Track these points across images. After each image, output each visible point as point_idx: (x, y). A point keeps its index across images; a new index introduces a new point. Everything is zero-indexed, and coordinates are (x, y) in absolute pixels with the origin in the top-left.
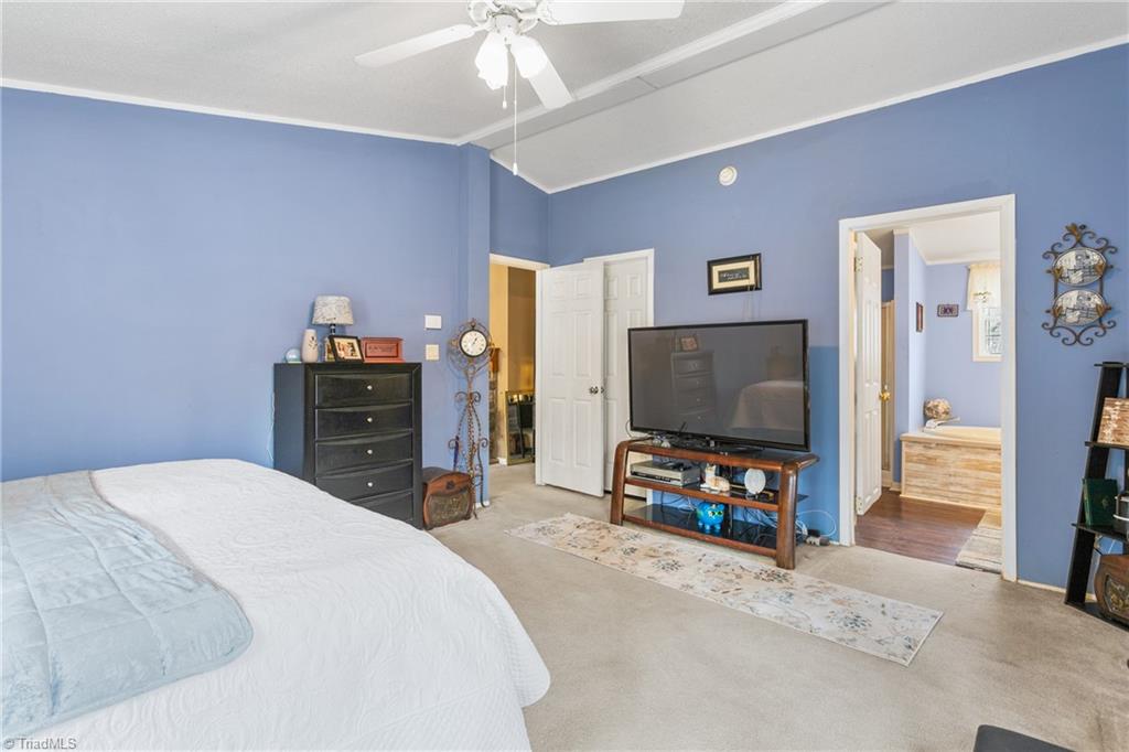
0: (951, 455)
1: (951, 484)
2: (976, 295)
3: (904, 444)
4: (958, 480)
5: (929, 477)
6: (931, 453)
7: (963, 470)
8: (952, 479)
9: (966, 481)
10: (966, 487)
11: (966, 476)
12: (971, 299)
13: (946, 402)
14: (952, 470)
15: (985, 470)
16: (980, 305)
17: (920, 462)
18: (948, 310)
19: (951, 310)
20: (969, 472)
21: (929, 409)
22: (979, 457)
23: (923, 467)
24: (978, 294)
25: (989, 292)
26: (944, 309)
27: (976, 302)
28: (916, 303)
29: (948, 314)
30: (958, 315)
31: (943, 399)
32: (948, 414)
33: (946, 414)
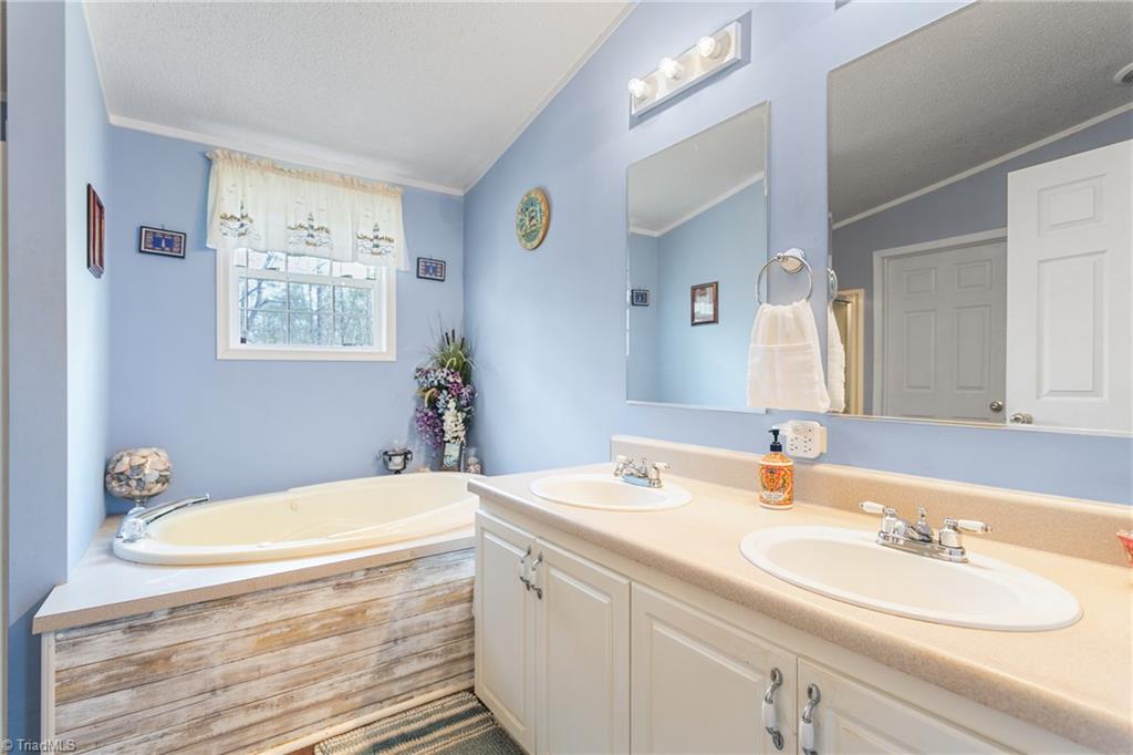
0: (215, 629)
1: (217, 715)
2: (224, 217)
3: (48, 645)
4: (235, 695)
5: (147, 724)
6: (152, 643)
7: (250, 662)
8: (219, 701)
9: (257, 689)
10: (257, 705)
11: (258, 674)
12: (215, 225)
13: (163, 454)
14: (217, 674)
15: (305, 639)
16: (232, 240)
17: (115, 684)
18: (162, 243)
19: (170, 243)
20: (262, 660)
21: (119, 477)
22: (290, 610)
23: (122, 698)
24: (229, 215)
25: (250, 215)
26: (154, 238)
27: (225, 234)
28: (89, 187)
29: (163, 250)
30: (186, 257)
31: (154, 449)
32: (167, 481)
33: (163, 484)
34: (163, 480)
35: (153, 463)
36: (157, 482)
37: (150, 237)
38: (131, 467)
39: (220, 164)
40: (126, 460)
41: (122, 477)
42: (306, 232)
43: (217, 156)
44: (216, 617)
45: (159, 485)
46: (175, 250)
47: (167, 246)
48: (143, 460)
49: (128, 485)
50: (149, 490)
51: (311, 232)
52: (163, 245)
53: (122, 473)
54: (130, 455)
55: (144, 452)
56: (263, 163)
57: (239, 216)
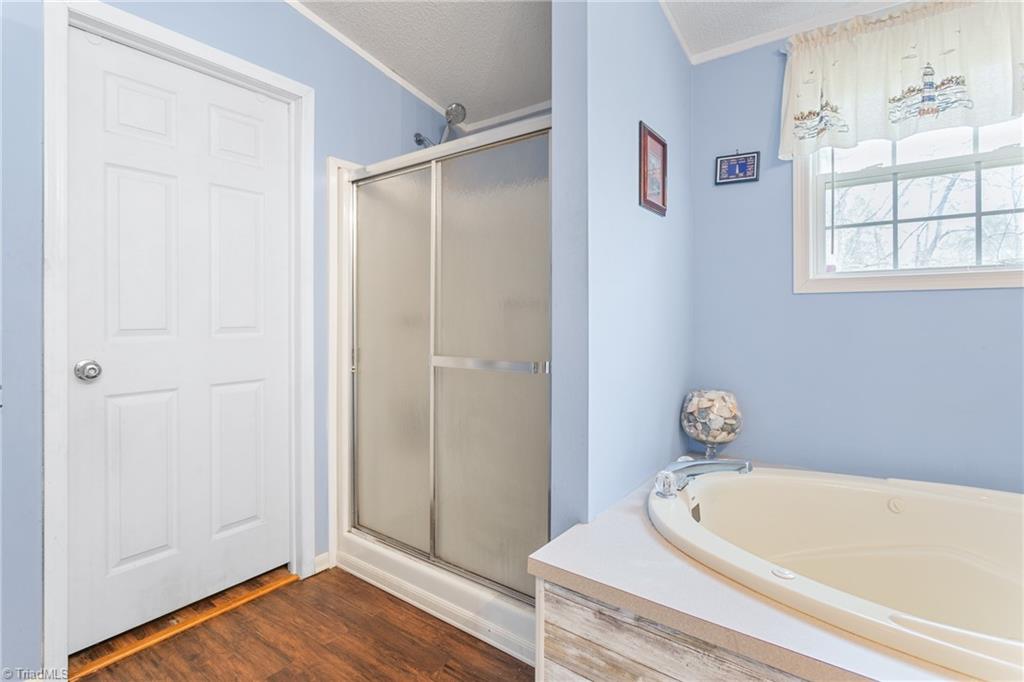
2: (801, 118)
3: (540, 591)
12: (788, 131)
16: (810, 143)
17: (587, 670)
18: (739, 169)
19: (745, 166)
24: (806, 113)
25: (833, 103)
26: (729, 166)
27: (803, 138)
28: (641, 123)
29: (737, 176)
30: (760, 178)
31: (723, 393)
32: (733, 431)
33: (729, 433)
34: (730, 429)
35: (719, 409)
36: (723, 429)
37: (725, 167)
38: (699, 409)
39: (795, 54)
40: (695, 400)
41: (691, 418)
42: (919, 97)
43: (791, 45)
44: (689, 658)
45: (725, 433)
46: (749, 173)
47: (740, 172)
48: (710, 404)
49: (695, 427)
50: (715, 437)
51: (927, 93)
52: (737, 171)
53: (691, 413)
54: (701, 396)
55: (712, 394)
56: (848, 27)
57: (818, 110)
